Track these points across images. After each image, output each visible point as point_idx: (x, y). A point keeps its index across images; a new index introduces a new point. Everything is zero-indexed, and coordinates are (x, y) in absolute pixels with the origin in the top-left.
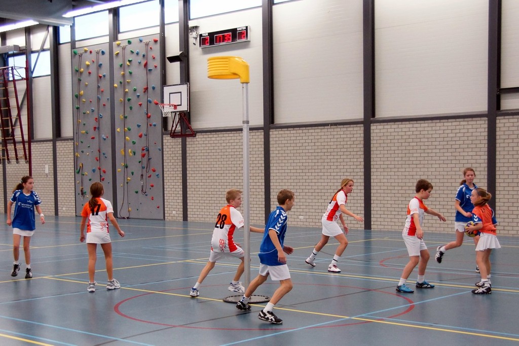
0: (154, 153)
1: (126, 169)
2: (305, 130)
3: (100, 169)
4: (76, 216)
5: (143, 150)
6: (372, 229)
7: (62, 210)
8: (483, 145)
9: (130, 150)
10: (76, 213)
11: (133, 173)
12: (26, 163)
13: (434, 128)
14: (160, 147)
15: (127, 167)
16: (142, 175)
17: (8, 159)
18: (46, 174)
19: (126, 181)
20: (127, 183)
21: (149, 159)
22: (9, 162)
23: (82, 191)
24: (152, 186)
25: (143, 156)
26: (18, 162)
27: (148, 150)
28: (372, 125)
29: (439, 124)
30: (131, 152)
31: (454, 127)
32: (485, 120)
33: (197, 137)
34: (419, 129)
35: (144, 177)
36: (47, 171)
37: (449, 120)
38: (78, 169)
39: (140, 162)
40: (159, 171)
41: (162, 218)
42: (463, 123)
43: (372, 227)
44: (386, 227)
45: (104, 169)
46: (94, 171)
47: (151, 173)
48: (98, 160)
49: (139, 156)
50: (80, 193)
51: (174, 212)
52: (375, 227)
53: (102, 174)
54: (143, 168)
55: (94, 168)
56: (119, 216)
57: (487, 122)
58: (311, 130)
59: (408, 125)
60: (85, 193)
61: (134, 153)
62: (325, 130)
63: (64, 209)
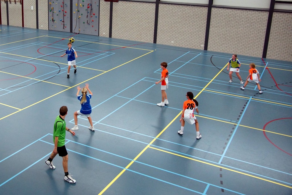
0: (95, 7)
1: (78, 12)
2: (178, 6)
3: (63, 11)
4: (49, 30)
5: (88, 5)
6: (208, 50)
7: (41, 27)
8: (265, 23)
9: (81, 4)
10: (49, 28)
11: (82, 15)
12: (21, 4)
13: (242, 13)
14: (98, 5)
15: (79, 11)
16: (87, 16)
17: (10, 2)
18: (32, 10)
19: (78, 17)
20: (79, 18)
21: (92, 9)
22: (10, 3)
23: (53, 19)
24: (93, 21)
25: (88, 7)
26: (15, 3)
27: (91, 5)
28: (212, 8)
29: (245, 12)
30: (81, 5)
31: (252, 14)
32: (267, 13)
33: (119, 2)
34: (235, 13)
35: (89, 17)
36: (32, 9)
37: (251, 11)
38: (51, 9)
39: (86, 10)
40: (97, 15)
41: (98, 35)
42: (257, 13)
43: (208, 49)
44: (214, 50)
45: (66, 11)
46: (60, 11)
47: (92, 15)
48: (62, 7)
49: (86, 7)
50: (52, 20)
51: (104, 33)
52: (209, 49)
53: (65, 13)
54: (88, 13)
55: (60, 10)
56: (73, 32)
57: (268, 14)
58: (181, 7)
59: (230, 10)
60: (54, 20)
61: (83, 6)
62: (188, 7)
63: (42, 26)
